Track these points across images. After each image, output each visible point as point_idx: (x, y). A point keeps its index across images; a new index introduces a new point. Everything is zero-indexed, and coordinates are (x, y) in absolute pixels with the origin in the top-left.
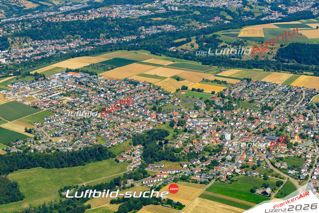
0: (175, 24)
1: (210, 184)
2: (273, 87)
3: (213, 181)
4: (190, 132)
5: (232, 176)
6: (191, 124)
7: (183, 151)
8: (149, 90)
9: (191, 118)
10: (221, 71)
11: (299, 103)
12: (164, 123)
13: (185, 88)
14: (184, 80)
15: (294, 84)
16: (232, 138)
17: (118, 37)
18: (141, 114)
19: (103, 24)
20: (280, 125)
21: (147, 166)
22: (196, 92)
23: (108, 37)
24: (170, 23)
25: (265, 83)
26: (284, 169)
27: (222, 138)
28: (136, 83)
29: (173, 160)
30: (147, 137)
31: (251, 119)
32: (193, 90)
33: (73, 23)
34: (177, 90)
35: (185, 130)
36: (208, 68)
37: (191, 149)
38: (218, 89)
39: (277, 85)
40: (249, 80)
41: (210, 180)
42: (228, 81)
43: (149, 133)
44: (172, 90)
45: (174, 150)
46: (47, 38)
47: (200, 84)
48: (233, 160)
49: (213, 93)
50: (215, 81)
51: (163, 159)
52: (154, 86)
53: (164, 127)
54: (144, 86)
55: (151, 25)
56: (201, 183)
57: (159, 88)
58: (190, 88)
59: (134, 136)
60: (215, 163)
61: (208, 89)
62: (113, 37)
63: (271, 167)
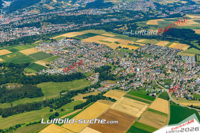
0: (118, 18)
1: (129, 91)
2: (160, 47)
3: (130, 90)
4: (121, 67)
5: (139, 87)
6: (122, 64)
7: (118, 76)
8: (104, 48)
9: (122, 61)
10: (137, 40)
11: (172, 55)
12: (110, 63)
13: (120, 47)
14: (120, 43)
15: (170, 47)
16: (140, 70)
17: (91, 23)
18: (99, 58)
19: (84, 17)
20: (162, 65)
21: (101, 82)
22: (125, 49)
23: (87, 23)
24: (115, 18)
25: (157, 46)
26: (162, 85)
27: (136, 70)
28: (98, 45)
29: (113, 80)
30: (101, 69)
31: (149, 62)
32: (124, 48)
33: (71, 16)
34: (117, 48)
35: (119, 66)
36: (131, 38)
37: (121, 75)
38: (135, 48)
39: (162, 47)
40: (149, 44)
41: (129, 89)
42: (140, 44)
43: (102, 67)
44: (114, 48)
45: (113, 75)
46: (59, 23)
47: (127, 46)
48: (140, 80)
49: (133, 50)
50: (134, 44)
51: (108, 79)
52: (106, 46)
53: (109, 65)
54: (101, 46)
55: (106, 18)
56: (125, 90)
57: (108, 47)
58: (122, 47)
59: (96, 68)
60: (132, 81)
61: (131, 48)
62: (89, 23)
63: (157, 84)
